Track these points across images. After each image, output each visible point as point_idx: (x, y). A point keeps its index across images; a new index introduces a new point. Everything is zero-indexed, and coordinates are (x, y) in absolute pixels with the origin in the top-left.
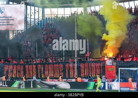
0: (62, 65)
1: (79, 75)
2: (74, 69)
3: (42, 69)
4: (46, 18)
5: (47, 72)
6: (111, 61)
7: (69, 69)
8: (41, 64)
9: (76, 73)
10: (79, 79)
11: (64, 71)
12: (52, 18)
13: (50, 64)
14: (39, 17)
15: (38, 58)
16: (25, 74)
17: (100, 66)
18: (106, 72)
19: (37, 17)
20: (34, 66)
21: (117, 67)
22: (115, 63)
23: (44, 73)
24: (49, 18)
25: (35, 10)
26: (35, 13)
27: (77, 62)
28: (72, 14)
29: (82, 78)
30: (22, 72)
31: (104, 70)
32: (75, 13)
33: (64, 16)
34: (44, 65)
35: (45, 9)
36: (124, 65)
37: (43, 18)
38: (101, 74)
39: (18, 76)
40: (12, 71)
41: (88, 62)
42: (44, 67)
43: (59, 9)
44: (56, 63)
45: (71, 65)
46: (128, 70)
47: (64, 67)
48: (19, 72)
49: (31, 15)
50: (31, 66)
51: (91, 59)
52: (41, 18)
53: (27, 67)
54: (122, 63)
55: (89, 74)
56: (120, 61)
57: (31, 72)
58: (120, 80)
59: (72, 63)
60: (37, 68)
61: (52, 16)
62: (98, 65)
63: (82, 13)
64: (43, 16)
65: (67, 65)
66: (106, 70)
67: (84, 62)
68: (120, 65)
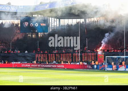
0: (71, 54)
1: (81, 61)
2: (78, 57)
3: (59, 56)
4: (61, 25)
5: (61, 59)
6: (101, 52)
7: (75, 56)
8: (58, 53)
9: (79, 59)
10: (81, 63)
11: (72, 58)
12: (65, 25)
13: (63, 53)
14: (57, 25)
15: (56, 50)
16: (48, 59)
17: (94, 55)
18: (98, 59)
19: (55, 25)
20: (54, 55)
21: (105, 56)
22: (104, 53)
23: (60, 59)
24: (63, 25)
25: (54, 20)
26: (54, 22)
27: (80, 52)
28: (77, 23)
29: (83, 62)
30: (46, 58)
31: (97, 57)
32: (79, 22)
33: (72, 24)
34: (60, 54)
35: (61, 20)
36: (109, 54)
37: (59, 25)
38: (95, 60)
39: (44, 61)
40: (41, 58)
41: (87, 52)
42: (60, 56)
43: (69, 20)
44: (67, 53)
45: (76, 54)
46: (112, 58)
47: (72, 55)
48: (45, 58)
49: (52, 24)
50: (52, 54)
51: (89, 51)
52: (58, 25)
53: (49, 55)
54: (108, 53)
55: (87, 60)
56: (106, 52)
57: (52, 58)
58: (107, 64)
59: (77, 53)
60: (55, 56)
61: (65, 24)
62: (93, 54)
63: (83, 22)
64: (59, 24)
65: (74, 54)
66: (98, 57)
67: (84, 53)
68: (106, 54)
